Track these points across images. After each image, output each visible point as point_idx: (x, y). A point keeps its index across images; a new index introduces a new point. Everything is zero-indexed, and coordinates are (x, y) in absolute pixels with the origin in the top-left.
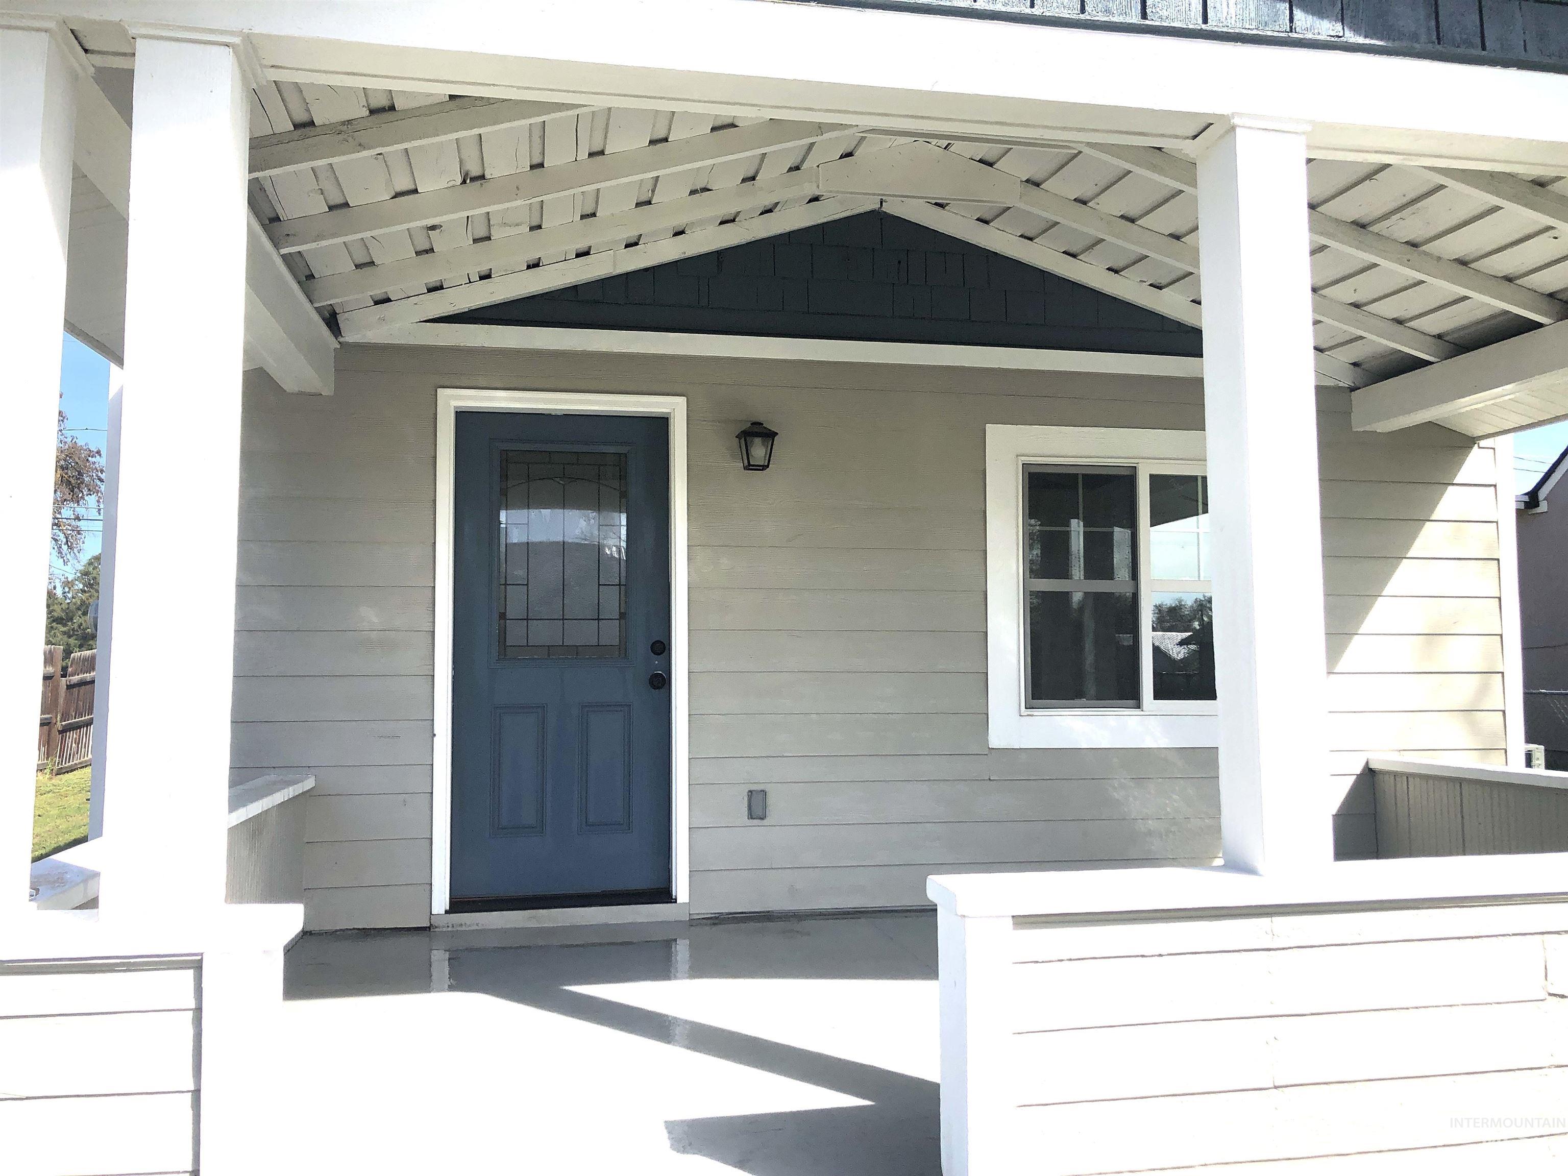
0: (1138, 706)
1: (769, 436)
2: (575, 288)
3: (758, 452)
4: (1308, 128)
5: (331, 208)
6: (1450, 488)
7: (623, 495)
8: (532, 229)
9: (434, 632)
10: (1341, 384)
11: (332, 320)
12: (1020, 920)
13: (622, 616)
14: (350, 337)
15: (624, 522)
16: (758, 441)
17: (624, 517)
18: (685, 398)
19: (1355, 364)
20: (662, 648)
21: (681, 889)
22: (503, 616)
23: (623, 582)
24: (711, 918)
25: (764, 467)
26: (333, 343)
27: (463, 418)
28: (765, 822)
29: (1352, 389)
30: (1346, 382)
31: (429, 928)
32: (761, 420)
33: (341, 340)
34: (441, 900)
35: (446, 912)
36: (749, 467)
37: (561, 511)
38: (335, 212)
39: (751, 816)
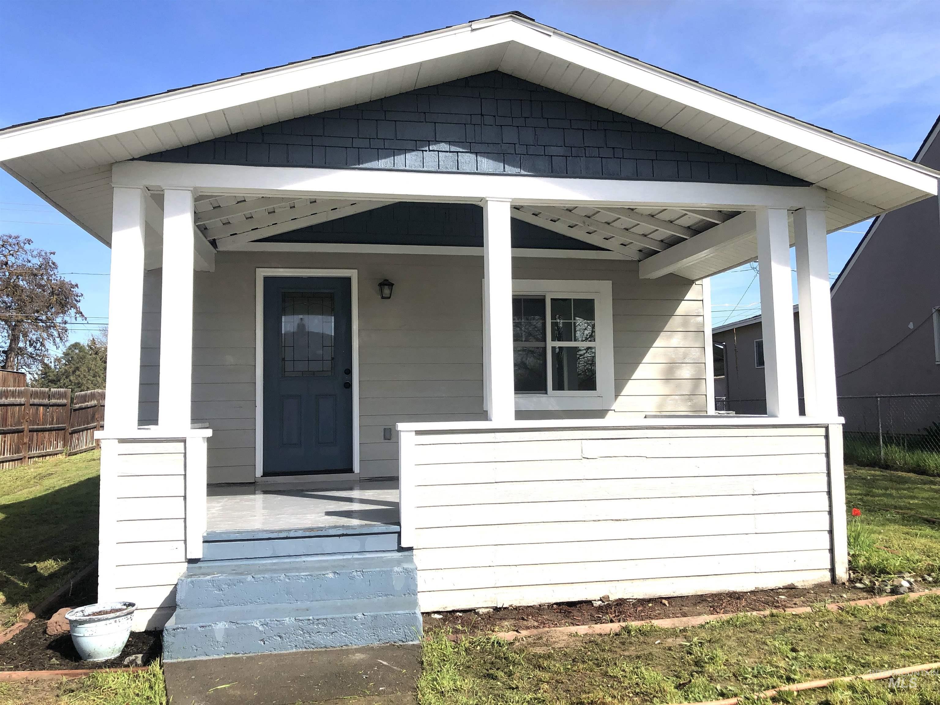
0: (546, 393)
1: (391, 285)
2: (311, 227)
3: (387, 291)
4: (511, 200)
5: (214, 208)
6: (683, 302)
7: (333, 310)
8: (291, 208)
9: (255, 365)
10: (634, 259)
11: (213, 243)
12: (418, 432)
13: (333, 359)
14: (221, 248)
15: (333, 321)
16: (386, 287)
17: (333, 318)
18: (357, 270)
19: (640, 251)
20: (349, 372)
21: (356, 468)
22: (284, 359)
23: (333, 345)
24: (369, 479)
25: (389, 298)
26: (214, 251)
27: (267, 280)
28: (391, 441)
29: (639, 261)
30: (636, 258)
31: (255, 483)
32: (387, 278)
33: (217, 250)
34: (259, 472)
35: (261, 476)
36: (383, 298)
37: (307, 316)
38: (216, 210)
39: (385, 439)
